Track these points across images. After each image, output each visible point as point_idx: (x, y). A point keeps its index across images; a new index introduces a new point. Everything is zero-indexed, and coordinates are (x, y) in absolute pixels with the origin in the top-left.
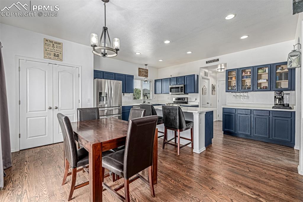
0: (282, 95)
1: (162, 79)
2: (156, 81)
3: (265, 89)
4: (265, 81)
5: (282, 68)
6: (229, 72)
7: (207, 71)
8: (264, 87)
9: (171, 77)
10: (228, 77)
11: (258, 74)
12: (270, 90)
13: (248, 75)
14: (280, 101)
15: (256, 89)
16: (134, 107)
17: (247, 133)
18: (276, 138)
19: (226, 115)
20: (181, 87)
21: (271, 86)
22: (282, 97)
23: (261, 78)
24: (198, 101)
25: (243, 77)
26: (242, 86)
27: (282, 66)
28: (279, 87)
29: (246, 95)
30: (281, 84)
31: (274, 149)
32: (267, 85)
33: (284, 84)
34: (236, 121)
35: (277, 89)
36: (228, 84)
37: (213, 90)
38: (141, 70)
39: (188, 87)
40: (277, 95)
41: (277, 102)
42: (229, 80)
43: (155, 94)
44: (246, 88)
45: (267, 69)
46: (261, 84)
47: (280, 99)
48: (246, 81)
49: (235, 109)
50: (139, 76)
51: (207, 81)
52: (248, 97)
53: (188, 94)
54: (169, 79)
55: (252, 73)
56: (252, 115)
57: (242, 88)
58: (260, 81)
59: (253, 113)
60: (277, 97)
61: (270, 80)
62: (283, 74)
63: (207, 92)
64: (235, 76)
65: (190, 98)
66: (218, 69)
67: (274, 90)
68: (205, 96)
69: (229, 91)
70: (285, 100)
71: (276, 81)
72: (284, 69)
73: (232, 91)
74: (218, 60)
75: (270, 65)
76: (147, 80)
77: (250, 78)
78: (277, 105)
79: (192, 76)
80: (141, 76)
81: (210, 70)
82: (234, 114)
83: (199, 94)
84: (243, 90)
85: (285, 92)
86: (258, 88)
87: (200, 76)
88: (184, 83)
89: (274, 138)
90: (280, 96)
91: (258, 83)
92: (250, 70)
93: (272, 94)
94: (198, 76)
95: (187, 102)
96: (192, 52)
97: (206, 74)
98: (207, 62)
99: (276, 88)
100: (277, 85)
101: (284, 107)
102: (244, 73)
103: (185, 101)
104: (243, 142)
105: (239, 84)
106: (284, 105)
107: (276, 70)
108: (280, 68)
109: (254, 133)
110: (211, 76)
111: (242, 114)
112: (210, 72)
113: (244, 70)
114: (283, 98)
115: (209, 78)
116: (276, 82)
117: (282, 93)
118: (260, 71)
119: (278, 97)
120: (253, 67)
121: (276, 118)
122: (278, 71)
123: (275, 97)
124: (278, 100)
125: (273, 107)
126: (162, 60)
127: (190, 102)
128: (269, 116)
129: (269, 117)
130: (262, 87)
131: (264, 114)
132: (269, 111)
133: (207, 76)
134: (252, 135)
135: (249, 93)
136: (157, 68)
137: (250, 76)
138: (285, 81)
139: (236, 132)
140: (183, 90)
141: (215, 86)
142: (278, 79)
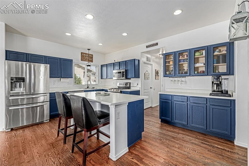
0: (220, 81)
1: (107, 65)
2: (102, 66)
3: (203, 74)
4: (202, 65)
5: (220, 50)
6: (166, 56)
7: (149, 56)
8: (201, 71)
9: (114, 62)
10: (166, 61)
11: (195, 57)
12: (208, 75)
13: (185, 59)
14: (218, 87)
15: (193, 74)
16: (69, 92)
17: (184, 123)
18: (214, 130)
19: (162, 102)
20: (123, 72)
21: (209, 70)
22: (220, 82)
23: (198, 62)
24: (140, 86)
25: (180, 61)
26: (179, 70)
27: (220, 48)
28: (217, 72)
29: (184, 80)
30: (218, 68)
31: (211, 146)
32: (203, 69)
33: (222, 68)
34: (172, 109)
35: (214, 74)
36: (166, 68)
37: (157, 75)
38: (84, 55)
39: (129, 71)
40: (214, 80)
41: (215, 89)
42: (166, 65)
43: (101, 79)
44: (183, 73)
45: (204, 52)
46: (198, 68)
47: (218, 85)
48: (184, 65)
49: (172, 95)
50: (81, 60)
51: (150, 66)
52: (186, 82)
53: (130, 79)
54: (113, 64)
55: (189, 56)
56: (189, 103)
57: (179, 72)
58: (197, 65)
59: (189, 101)
60: (214, 82)
61: (207, 64)
62: (221, 56)
63: (150, 77)
64: (173, 60)
65: (132, 83)
66: (160, 55)
67: (211, 75)
68: (148, 80)
69: (166, 75)
70: (223, 86)
71: (214, 64)
72: (222, 51)
73: (170, 76)
74: (157, 44)
75: (207, 46)
76: (90, 65)
77: (187, 62)
78: (215, 92)
79: (132, 61)
80: (84, 61)
81: (153, 56)
82: (171, 101)
83: (140, 79)
84: (180, 75)
85: (223, 77)
86: (195, 73)
87: (142, 61)
88: (126, 68)
89: (211, 129)
90: (218, 81)
91: (195, 66)
92: (187, 53)
93: (209, 79)
94: (139, 61)
95: (130, 86)
96: (128, 34)
97: (148, 59)
98: (147, 47)
99: (214, 72)
100: (215, 68)
101: (223, 94)
102: (181, 57)
103: (128, 86)
104: (178, 133)
105: (176, 69)
106: (222, 92)
107: (214, 53)
108: (217, 50)
109: (191, 123)
110: (153, 61)
111: (178, 101)
112: (153, 57)
113: (181, 53)
114: (221, 84)
115: (151, 63)
116: (214, 66)
117: (220, 77)
118: (197, 54)
119: (216, 82)
120: (190, 50)
121: (214, 107)
122: (216, 53)
123: (213, 82)
124: (215, 85)
125: (211, 94)
126: (102, 44)
127: (132, 87)
128: (207, 104)
129: (206, 106)
130: (199, 71)
131: (201, 101)
132: (207, 98)
133: (150, 61)
134: (189, 125)
135: (187, 77)
136: (104, 54)
137: (187, 59)
138: (223, 65)
139: (173, 121)
140: (124, 75)
141: (158, 71)
142: (215, 62)
